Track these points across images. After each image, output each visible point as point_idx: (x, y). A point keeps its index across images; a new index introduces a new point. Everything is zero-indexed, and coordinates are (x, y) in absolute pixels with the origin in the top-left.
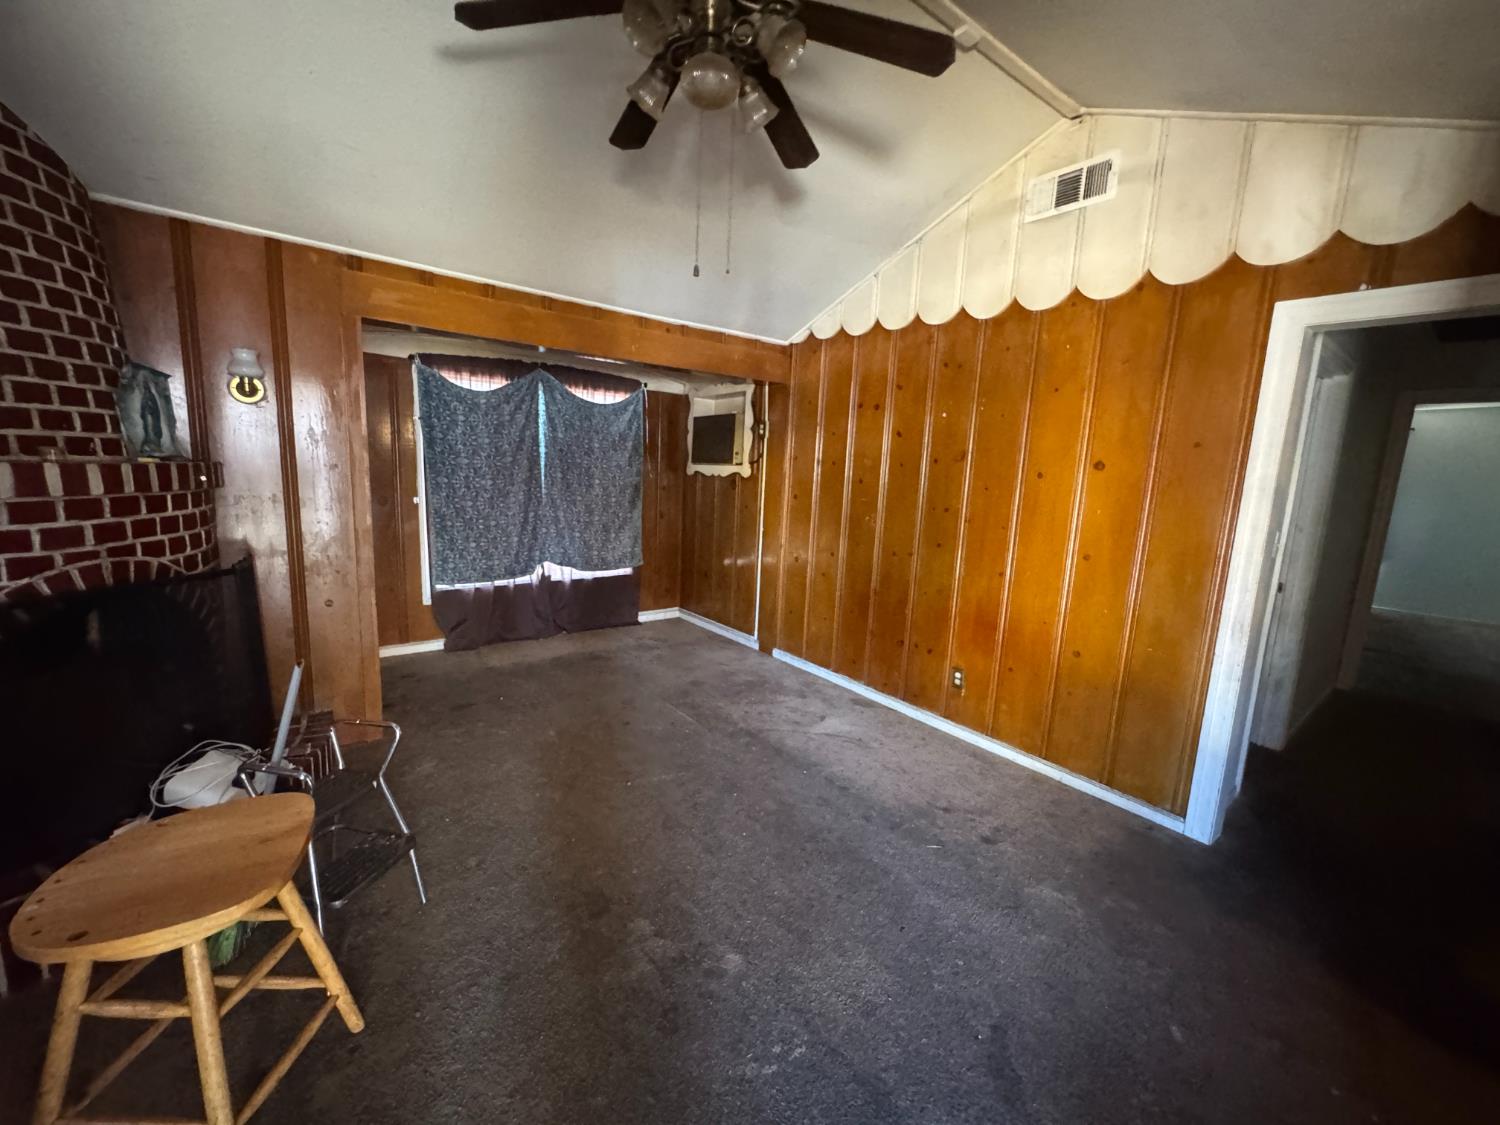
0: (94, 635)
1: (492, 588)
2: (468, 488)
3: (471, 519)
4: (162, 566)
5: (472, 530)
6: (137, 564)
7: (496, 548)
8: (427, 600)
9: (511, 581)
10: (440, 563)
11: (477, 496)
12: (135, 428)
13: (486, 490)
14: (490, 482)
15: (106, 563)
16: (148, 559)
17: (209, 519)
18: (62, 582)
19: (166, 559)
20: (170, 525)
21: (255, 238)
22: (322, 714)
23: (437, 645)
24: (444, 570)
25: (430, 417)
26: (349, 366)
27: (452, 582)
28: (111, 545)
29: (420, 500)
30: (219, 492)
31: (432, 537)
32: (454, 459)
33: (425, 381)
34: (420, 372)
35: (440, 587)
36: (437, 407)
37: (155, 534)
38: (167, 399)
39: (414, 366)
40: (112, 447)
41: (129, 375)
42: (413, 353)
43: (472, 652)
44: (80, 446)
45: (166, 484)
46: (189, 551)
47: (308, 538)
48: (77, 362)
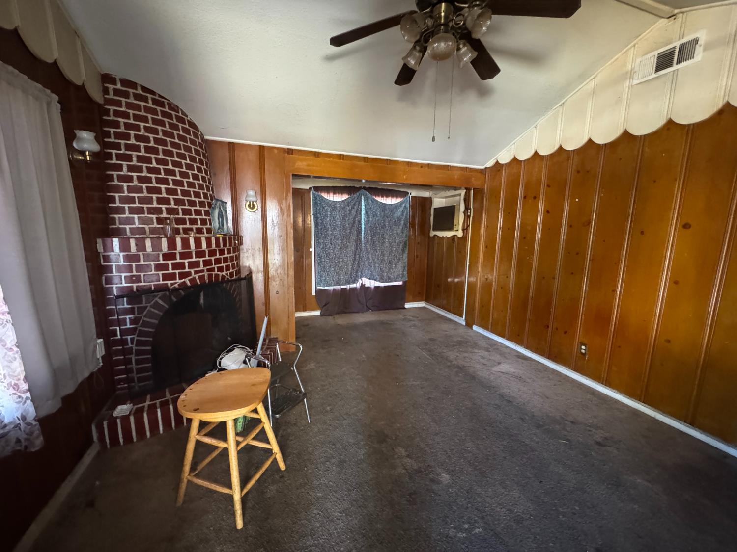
0: (202, 301)
1: (340, 289)
2: (331, 244)
3: (332, 258)
4: (222, 275)
5: (333, 263)
6: (215, 274)
7: (342, 271)
8: (314, 293)
9: (348, 286)
10: (319, 277)
11: (335, 247)
12: (216, 224)
13: (338, 245)
14: (340, 242)
15: (206, 274)
16: (219, 273)
17: (238, 258)
18: (193, 280)
19: (223, 273)
20: (226, 260)
21: (256, 146)
22: (274, 338)
23: (317, 313)
24: (321, 280)
25: (317, 214)
26: (287, 195)
27: (324, 286)
28: (208, 267)
29: (312, 250)
30: (241, 247)
31: (317, 265)
32: (326, 232)
33: (315, 198)
34: (314, 195)
35: (319, 288)
36: (320, 209)
37: (221, 264)
38: (226, 212)
39: (311, 192)
40: (209, 231)
41: (215, 203)
42: (311, 186)
43: (330, 317)
44: (199, 231)
45: (225, 245)
46: (231, 271)
47: (271, 266)
48: (200, 200)
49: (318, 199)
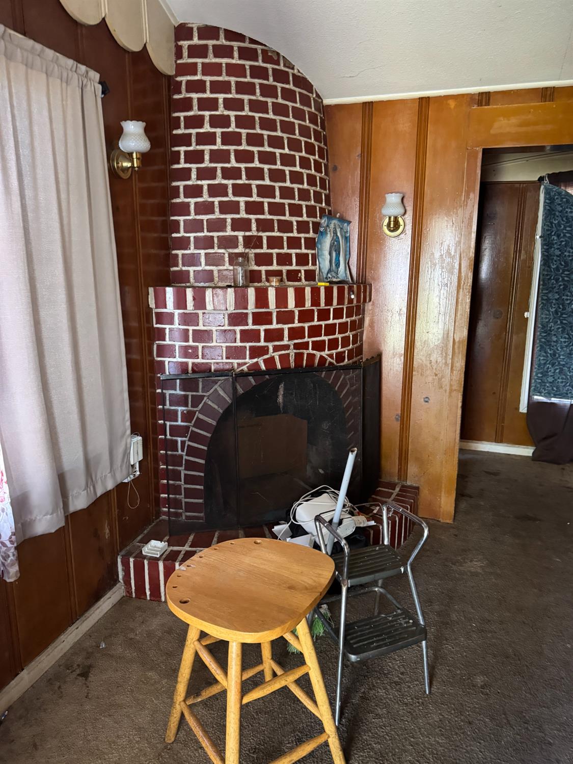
0: (280, 399)
4: (321, 357)
6: (308, 354)
8: (523, 408)
10: (540, 375)
15: (292, 352)
16: (314, 352)
18: (270, 362)
19: (325, 354)
20: (330, 330)
21: (413, 100)
22: (411, 487)
24: (543, 383)
25: (550, 235)
26: (467, 196)
27: (548, 395)
28: (296, 341)
29: (531, 315)
31: (536, 350)
32: (568, 276)
33: (550, 200)
34: (547, 192)
35: (538, 398)
36: (559, 224)
37: (321, 336)
38: (347, 239)
39: (542, 187)
40: (310, 276)
44: (293, 276)
45: (329, 301)
46: (340, 349)
48: (300, 219)
49: (558, 201)
